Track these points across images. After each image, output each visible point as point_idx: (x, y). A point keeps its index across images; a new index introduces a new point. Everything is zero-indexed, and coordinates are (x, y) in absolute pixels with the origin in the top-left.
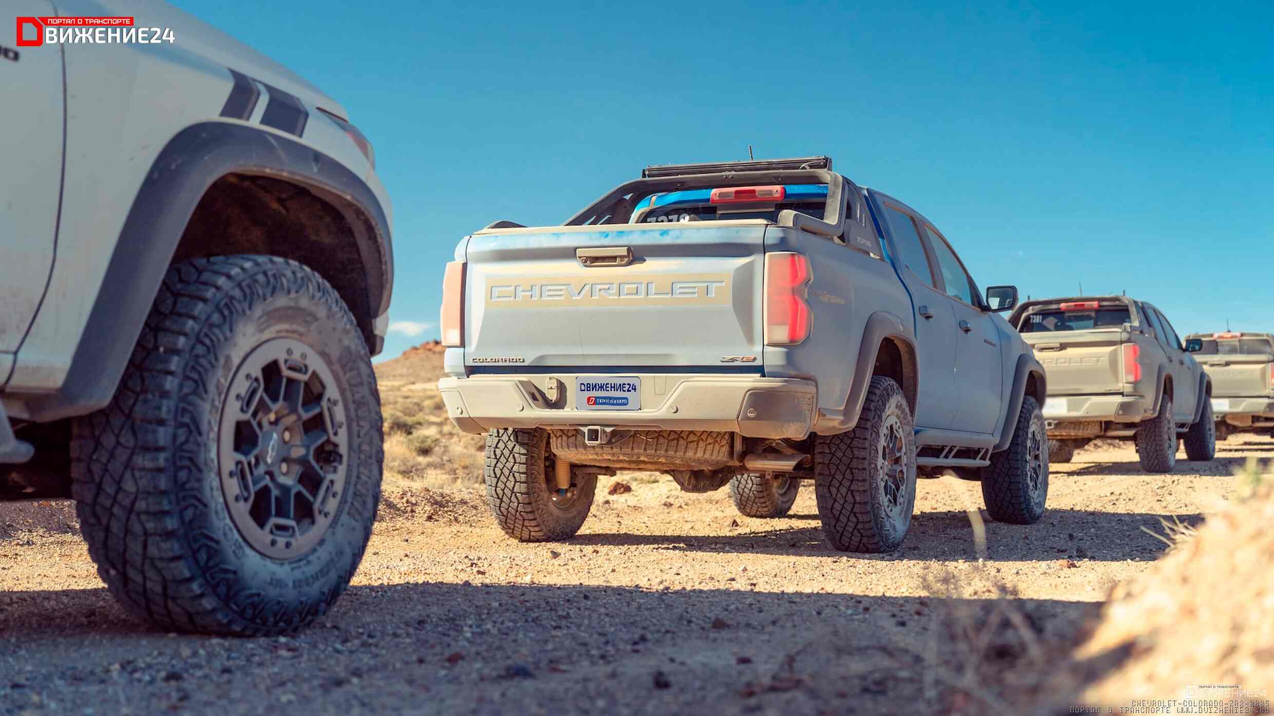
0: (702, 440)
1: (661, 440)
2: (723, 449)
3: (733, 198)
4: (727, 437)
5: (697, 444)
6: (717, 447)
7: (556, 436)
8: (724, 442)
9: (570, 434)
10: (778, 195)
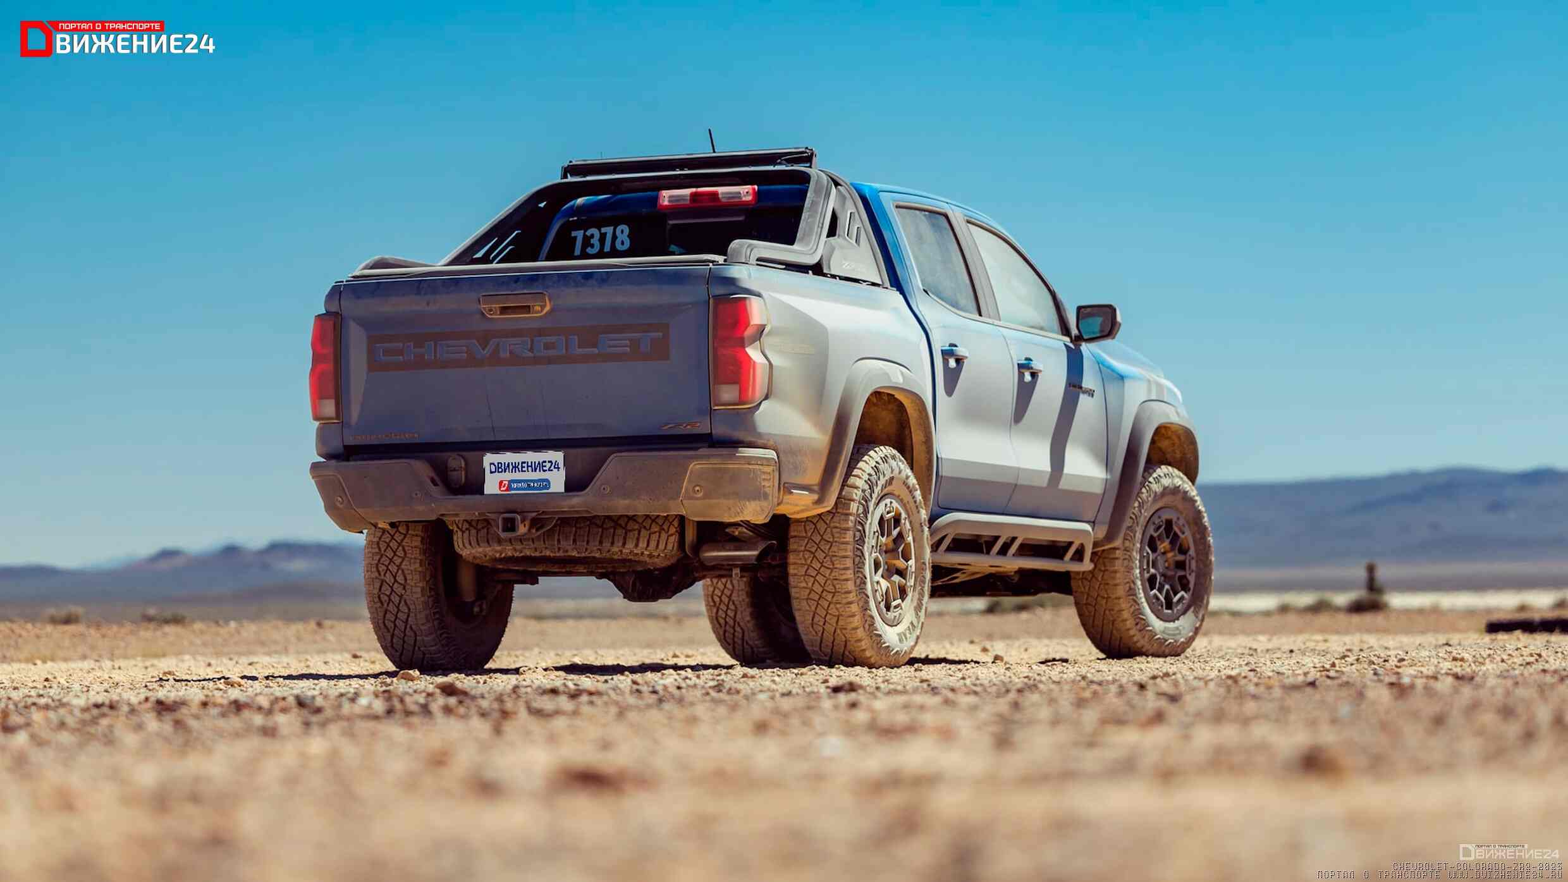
0: (645, 527)
1: (595, 530)
2: (672, 539)
3: (688, 202)
4: (676, 523)
5: (639, 534)
6: (664, 535)
7: (461, 530)
8: (672, 530)
9: (479, 527)
10: (749, 198)
